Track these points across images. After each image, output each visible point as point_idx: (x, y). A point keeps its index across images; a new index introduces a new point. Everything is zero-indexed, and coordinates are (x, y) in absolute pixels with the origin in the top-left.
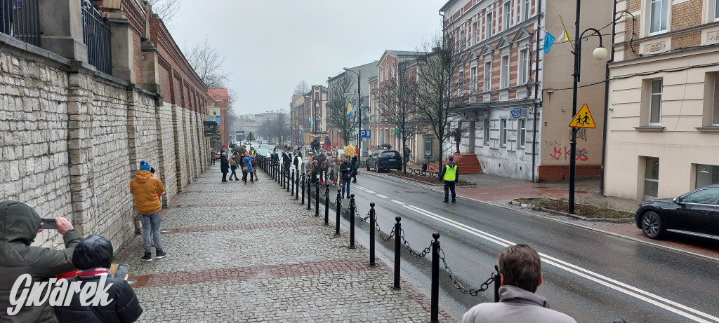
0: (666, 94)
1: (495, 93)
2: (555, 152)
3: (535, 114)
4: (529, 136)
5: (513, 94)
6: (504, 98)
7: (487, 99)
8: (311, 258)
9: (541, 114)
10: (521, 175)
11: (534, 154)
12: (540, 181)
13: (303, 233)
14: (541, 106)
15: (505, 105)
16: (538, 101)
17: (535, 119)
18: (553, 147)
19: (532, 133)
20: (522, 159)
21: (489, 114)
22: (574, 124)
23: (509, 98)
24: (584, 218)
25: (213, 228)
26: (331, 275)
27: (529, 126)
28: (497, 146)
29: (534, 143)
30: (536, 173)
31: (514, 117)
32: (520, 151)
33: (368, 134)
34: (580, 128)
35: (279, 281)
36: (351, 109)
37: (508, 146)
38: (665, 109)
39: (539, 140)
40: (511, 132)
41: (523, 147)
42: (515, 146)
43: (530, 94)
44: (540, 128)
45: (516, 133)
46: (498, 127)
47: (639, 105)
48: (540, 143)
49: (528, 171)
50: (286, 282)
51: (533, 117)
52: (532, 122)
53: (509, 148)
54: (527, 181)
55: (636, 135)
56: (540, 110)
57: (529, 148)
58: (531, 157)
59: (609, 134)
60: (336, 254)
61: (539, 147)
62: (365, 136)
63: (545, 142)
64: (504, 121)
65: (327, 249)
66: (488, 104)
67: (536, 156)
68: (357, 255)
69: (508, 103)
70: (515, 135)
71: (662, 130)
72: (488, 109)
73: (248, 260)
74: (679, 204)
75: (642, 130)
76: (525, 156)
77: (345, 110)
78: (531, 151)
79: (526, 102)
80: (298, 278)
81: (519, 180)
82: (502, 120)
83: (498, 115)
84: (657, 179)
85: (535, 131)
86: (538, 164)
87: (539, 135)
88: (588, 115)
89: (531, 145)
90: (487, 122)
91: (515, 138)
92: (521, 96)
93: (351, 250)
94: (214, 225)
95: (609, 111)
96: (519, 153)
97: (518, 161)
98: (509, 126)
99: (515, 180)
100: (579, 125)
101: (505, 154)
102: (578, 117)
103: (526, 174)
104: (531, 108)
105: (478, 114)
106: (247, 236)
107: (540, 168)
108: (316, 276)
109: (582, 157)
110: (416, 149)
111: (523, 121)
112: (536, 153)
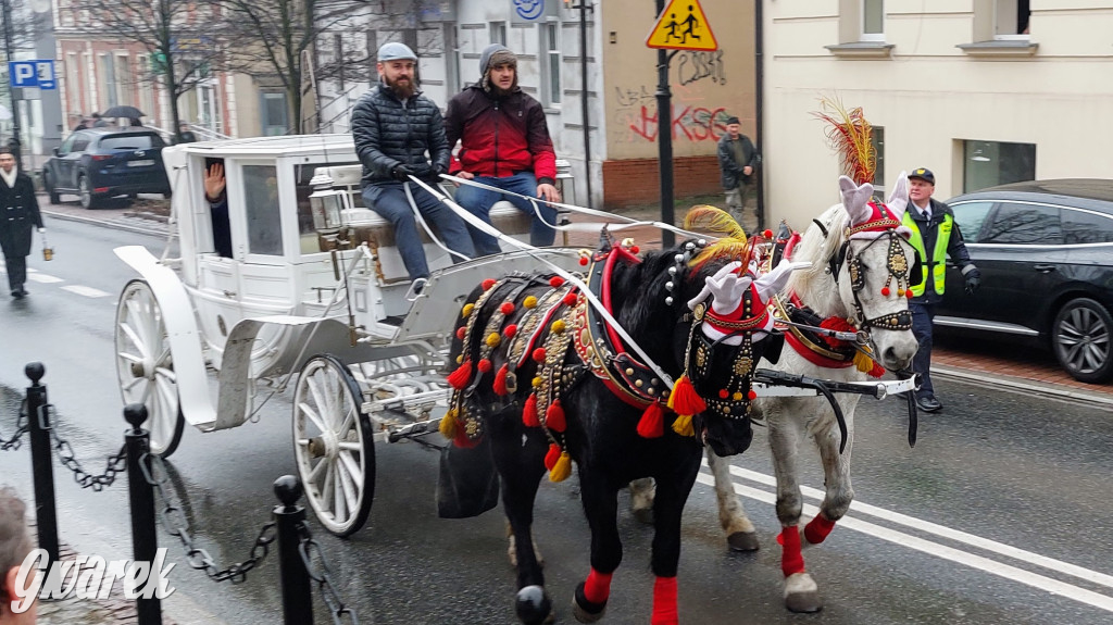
2: (645, 118)
3: (582, 8)
4: (570, 75)
9: (597, 8)
11: (586, 128)
12: (610, 202)
17: (583, 22)
18: (637, 106)
19: (578, 66)
21: (454, 7)
27: (568, 44)
29: (585, 94)
30: (598, 185)
31: (524, 17)
33: (46, 76)
34: (677, 50)
39: (597, 84)
44: (597, 49)
45: (536, 65)
48: (601, 95)
51: (576, 16)
52: (576, 32)
57: (571, 110)
58: (580, 135)
59: (770, 67)
61: (598, 106)
62: (30, 83)
63: (615, 91)
64: (499, 27)
67: (592, 134)
70: (533, 71)
71: (888, 52)
75: (847, 52)
78: (579, 121)
82: (494, 24)
83: (479, 9)
84: (882, 184)
85: (585, 59)
86: (600, 156)
87: (596, 69)
88: (696, 13)
89: (577, 101)
90: (451, 31)
91: (533, 82)
95: (768, 1)
100: (674, 42)
107: (610, 168)
109: (716, 131)
111: (551, 28)
112: (592, 124)
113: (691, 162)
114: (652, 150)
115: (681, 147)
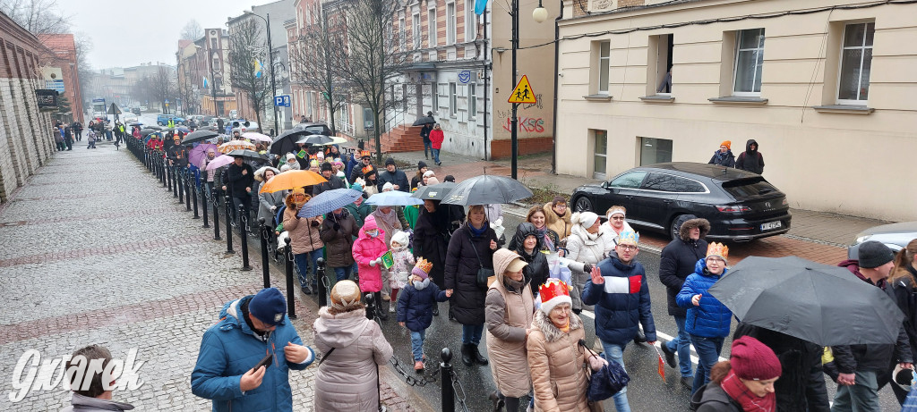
0: (614, 58)
1: (440, 51)
2: (508, 123)
3: (485, 78)
4: (480, 105)
5: (461, 53)
6: (451, 56)
7: (433, 57)
8: (189, 289)
9: (491, 79)
10: (474, 152)
11: (485, 127)
12: (493, 158)
13: (184, 253)
14: (491, 69)
15: (453, 66)
16: (488, 63)
17: (486, 85)
18: (506, 119)
19: (483, 102)
20: (474, 132)
21: (437, 76)
22: (513, 99)
23: (458, 56)
24: (524, 205)
25: (55, 256)
26: (212, 310)
27: (480, 93)
28: (447, 117)
29: (485, 113)
30: (489, 150)
31: (463, 82)
32: (472, 122)
33: (287, 101)
34: (520, 103)
35: (142, 324)
36: (260, 67)
37: (458, 114)
38: (613, 75)
39: (490, 109)
40: (461, 100)
41: (474, 118)
42: (466, 115)
43: (479, 52)
44: (491, 95)
45: (467, 101)
46: (447, 93)
47: (588, 70)
48: (491, 114)
49: (480, 147)
50: (151, 326)
51: (482, 82)
52: (483, 87)
53: (460, 119)
54: (480, 159)
55: (586, 104)
56: (490, 74)
57: (480, 119)
58: (483, 129)
59: (560, 104)
60: (223, 280)
61: (490, 118)
62: (282, 104)
63: (497, 112)
64: (453, 85)
65: (212, 275)
66: (435, 63)
67: (488, 129)
68: (250, 280)
69: (456, 63)
70: (466, 103)
71: (609, 99)
72: (435, 69)
73: (103, 299)
74: (607, 189)
75: (592, 99)
76: (477, 128)
77: (252, 69)
78: (483, 124)
79: (474, 64)
80: (168, 318)
81: (470, 158)
82: (451, 84)
83: (447, 77)
84: (605, 154)
85: (486, 99)
86: (490, 139)
87: (490, 103)
88: (528, 88)
89: (482, 116)
90: (435, 85)
91: (466, 107)
92: (470, 55)
93: (244, 273)
94: (57, 251)
95: (559, 77)
96: (471, 125)
97: (470, 135)
98: (459, 93)
99: (467, 157)
100: (519, 100)
101: (456, 126)
102: (517, 91)
103: (479, 151)
104: (480, 71)
105: (425, 75)
106: (105, 264)
107: (492, 143)
108: (193, 313)
109: (538, 128)
110: (353, 120)
111: (473, 85)
112: (488, 125)
113: (527, 141)
114: (509, 136)
115: (520, 135)
